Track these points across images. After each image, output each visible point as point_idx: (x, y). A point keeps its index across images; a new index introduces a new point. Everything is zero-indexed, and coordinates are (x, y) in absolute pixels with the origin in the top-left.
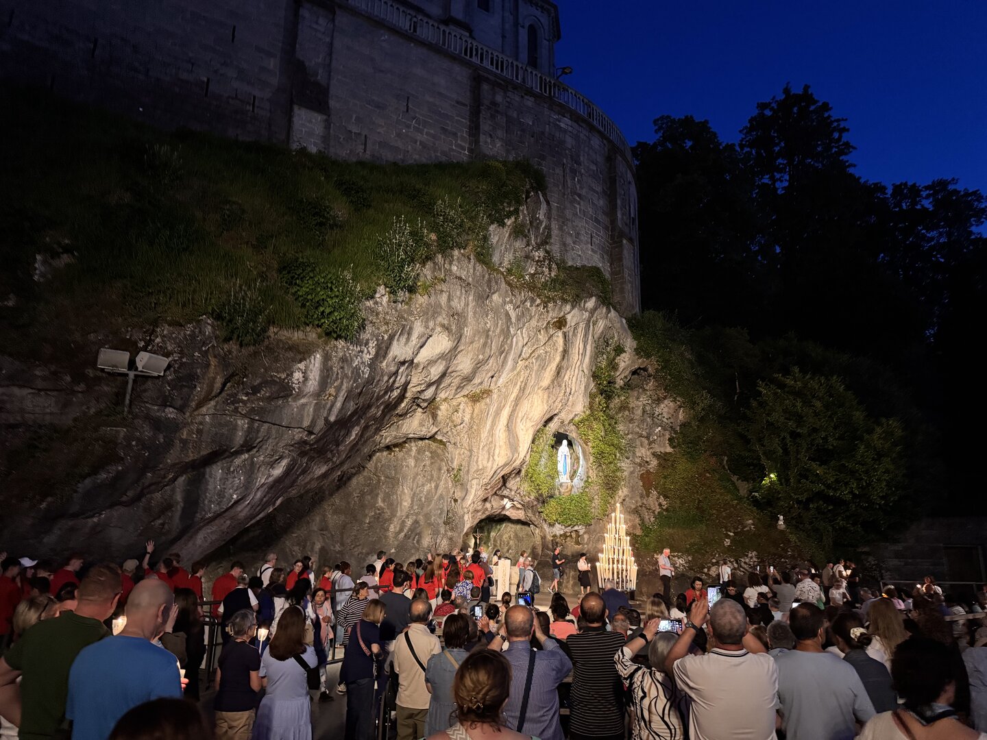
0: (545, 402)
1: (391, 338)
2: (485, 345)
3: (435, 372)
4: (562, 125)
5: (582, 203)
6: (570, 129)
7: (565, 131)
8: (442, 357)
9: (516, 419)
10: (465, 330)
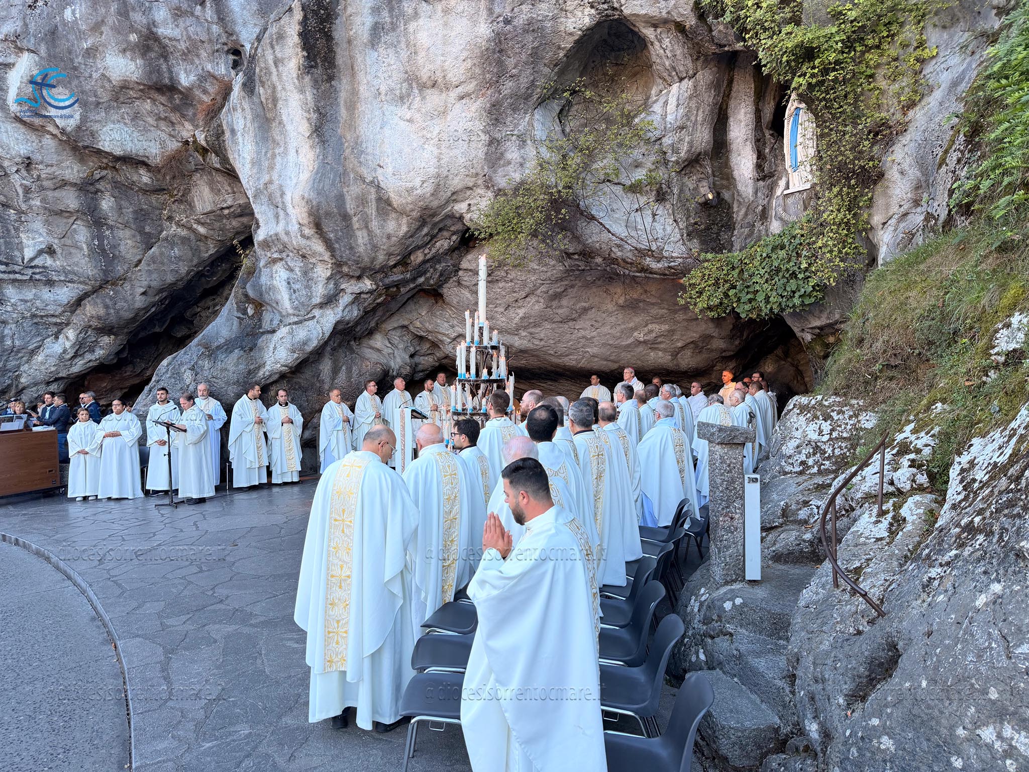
9: (352, 107)
10: (68, 14)
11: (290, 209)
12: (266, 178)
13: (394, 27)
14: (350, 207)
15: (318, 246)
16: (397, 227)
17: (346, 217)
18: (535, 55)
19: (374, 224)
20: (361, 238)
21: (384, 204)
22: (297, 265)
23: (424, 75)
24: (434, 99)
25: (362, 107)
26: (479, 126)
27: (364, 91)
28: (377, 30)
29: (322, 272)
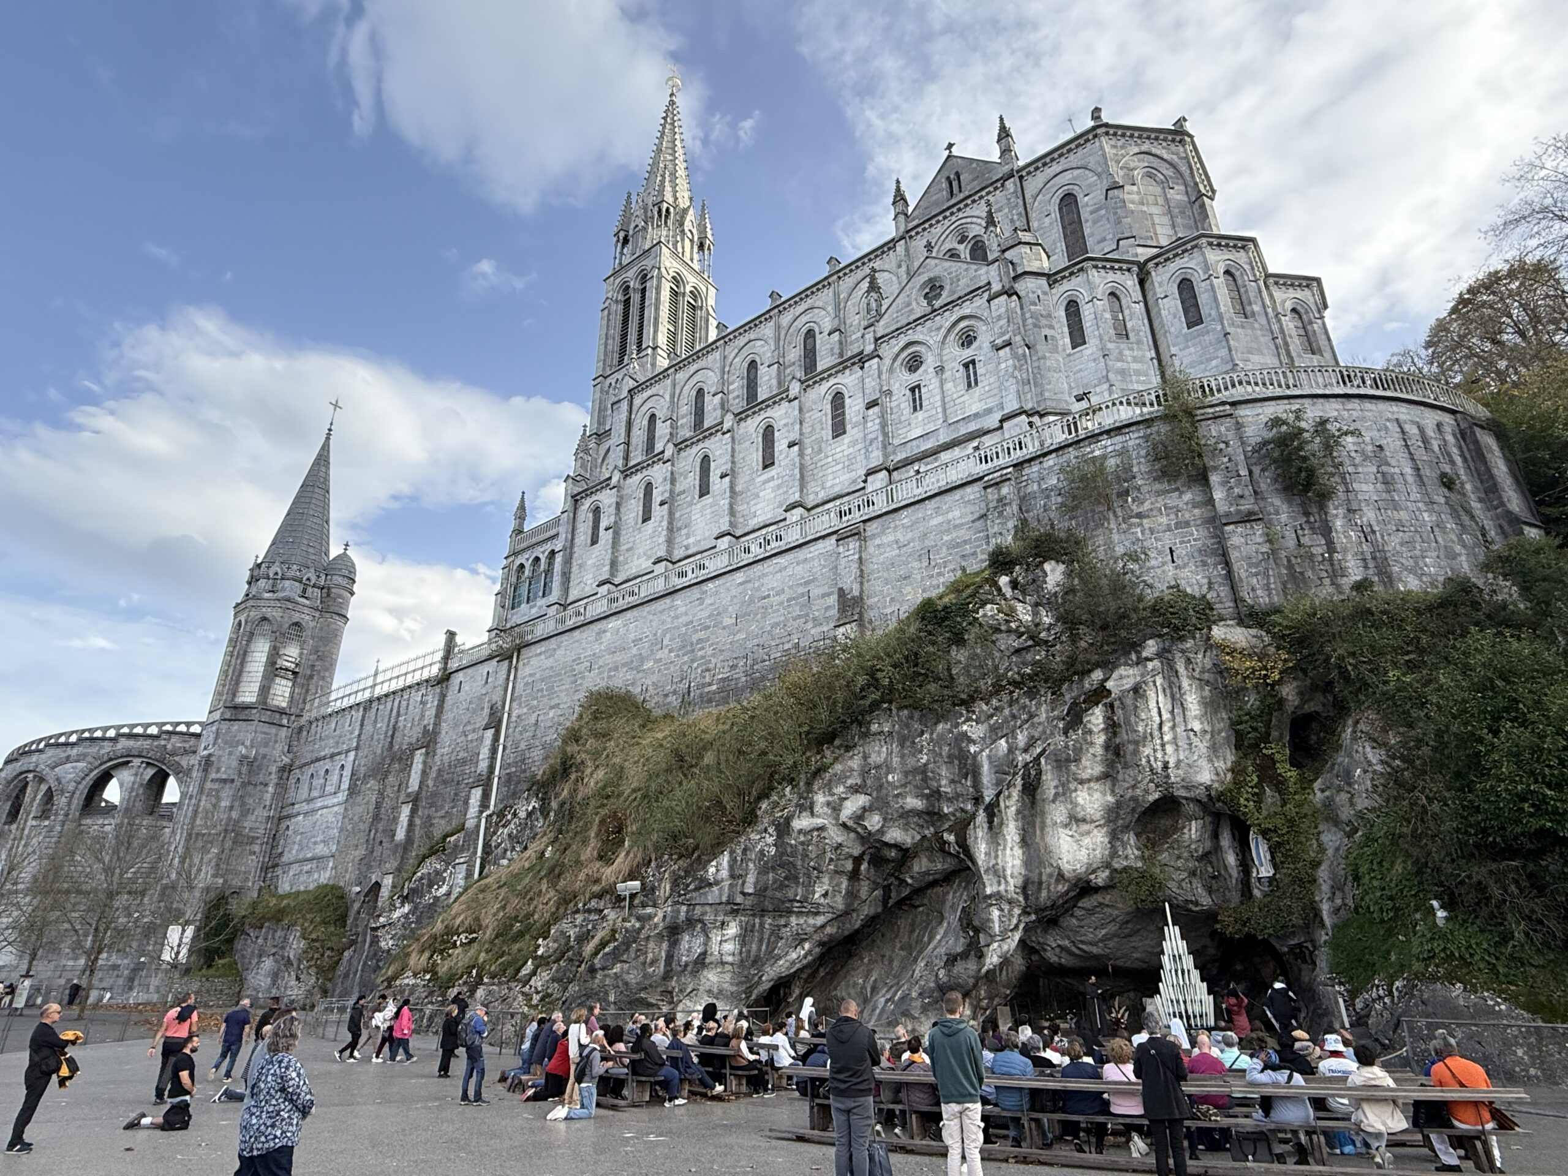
0: (1108, 792)
1: (789, 819)
2: (924, 779)
3: (871, 823)
5: (1145, 521)
8: (865, 810)
9: (1042, 829)
10: (890, 777)
11: (1009, 879)
12: (993, 862)
13: (1064, 794)
14: (1044, 878)
15: (1021, 899)
16: (1062, 888)
17: (1040, 883)
18: (1134, 810)
19: (1052, 888)
20: (1044, 894)
21: (1061, 876)
22: (1006, 907)
23: (1080, 816)
24: (1085, 827)
25: (1048, 829)
26: (1107, 840)
27: (1048, 822)
28: (1056, 795)
29: (1017, 911)
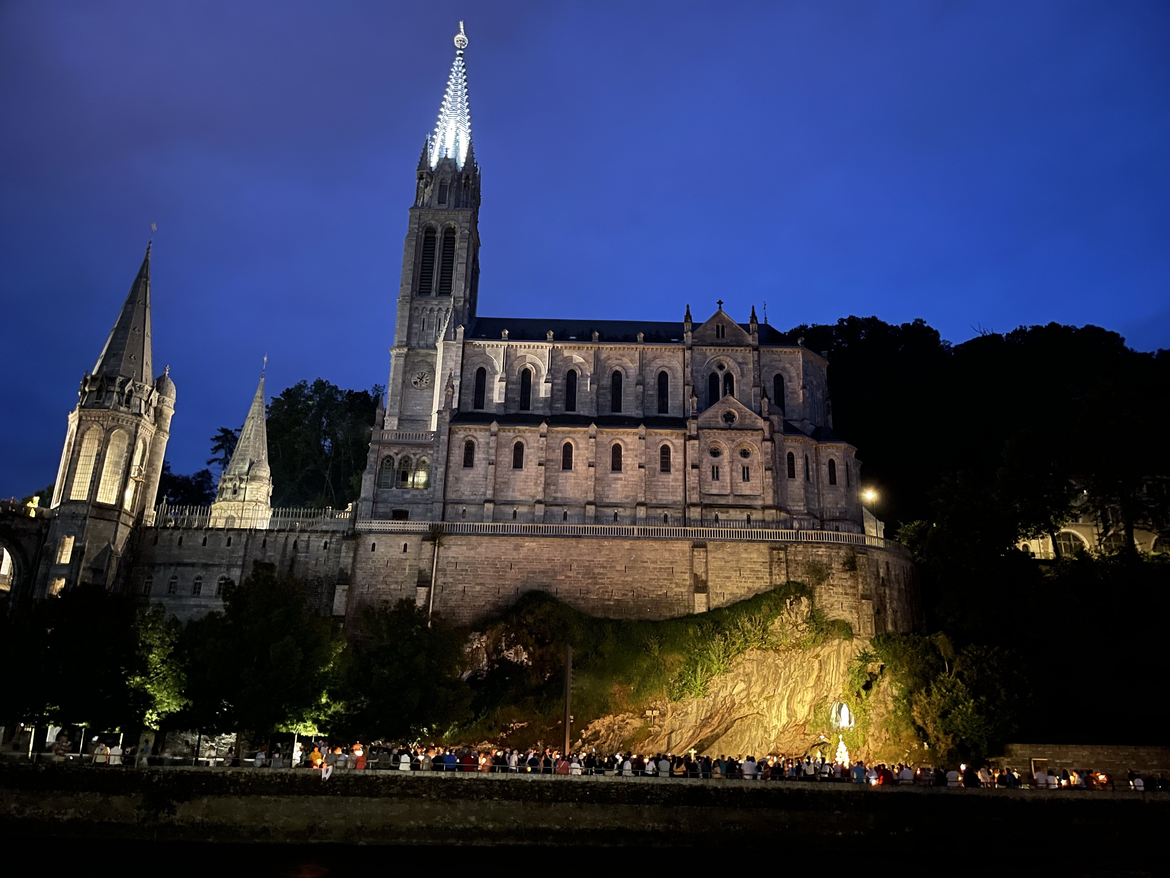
1: (719, 691)
2: (764, 681)
3: (743, 695)
4: (820, 553)
5: (834, 588)
6: (825, 553)
7: (822, 556)
8: (743, 690)
12: (777, 714)
17: (790, 723)
18: (818, 699)
21: (796, 721)
25: (795, 704)
26: (808, 709)
